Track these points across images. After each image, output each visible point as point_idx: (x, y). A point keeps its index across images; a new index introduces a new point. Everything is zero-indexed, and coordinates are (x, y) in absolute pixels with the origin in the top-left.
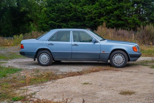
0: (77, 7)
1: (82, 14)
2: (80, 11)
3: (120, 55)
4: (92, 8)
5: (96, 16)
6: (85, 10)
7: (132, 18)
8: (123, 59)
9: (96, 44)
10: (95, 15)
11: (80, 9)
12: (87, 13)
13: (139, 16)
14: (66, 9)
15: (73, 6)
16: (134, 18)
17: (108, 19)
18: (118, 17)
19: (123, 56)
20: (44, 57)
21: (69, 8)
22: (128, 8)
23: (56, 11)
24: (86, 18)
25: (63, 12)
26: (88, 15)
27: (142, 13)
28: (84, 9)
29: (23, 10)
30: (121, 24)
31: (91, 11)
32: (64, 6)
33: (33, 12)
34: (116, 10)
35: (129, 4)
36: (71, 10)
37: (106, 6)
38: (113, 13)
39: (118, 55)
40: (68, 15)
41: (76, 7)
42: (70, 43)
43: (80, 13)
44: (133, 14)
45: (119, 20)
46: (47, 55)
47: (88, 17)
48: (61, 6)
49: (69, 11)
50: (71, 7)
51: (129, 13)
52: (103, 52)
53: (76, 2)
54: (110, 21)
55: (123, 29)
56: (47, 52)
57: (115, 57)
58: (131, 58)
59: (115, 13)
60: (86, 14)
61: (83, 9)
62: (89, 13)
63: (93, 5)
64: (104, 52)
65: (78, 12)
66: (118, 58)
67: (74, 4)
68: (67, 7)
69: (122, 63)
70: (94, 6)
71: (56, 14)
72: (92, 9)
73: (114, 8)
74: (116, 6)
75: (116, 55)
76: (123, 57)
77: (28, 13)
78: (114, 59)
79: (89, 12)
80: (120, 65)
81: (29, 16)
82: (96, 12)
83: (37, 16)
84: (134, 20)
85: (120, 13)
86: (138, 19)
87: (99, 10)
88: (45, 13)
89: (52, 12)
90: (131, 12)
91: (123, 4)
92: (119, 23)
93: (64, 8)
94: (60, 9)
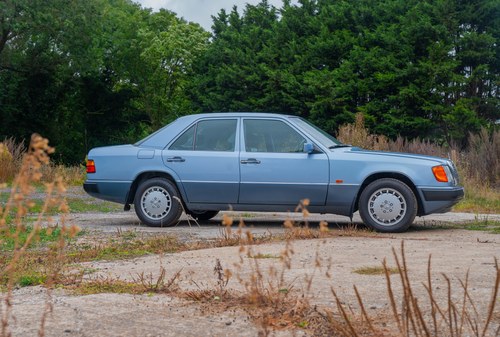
0: (284, 75)
1: (298, 97)
2: (291, 89)
3: (390, 192)
4: (328, 78)
5: (341, 104)
6: (307, 85)
7: (456, 109)
8: (402, 206)
9: (317, 157)
10: (339, 99)
11: (293, 80)
12: (313, 95)
13: (476, 102)
14: (248, 83)
15: (272, 73)
16: (460, 109)
17: (381, 110)
18: (413, 107)
19: (401, 196)
20: (156, 200)
21: (258, 78)
22: (444, 79)
23: (219, 88)
24: (310, 108)
25: (238, 92)
26: (316, 99)
27: (490, 95)
28: (306, 81)
29: (119, 88)
30: (420, 128)
31: (327, 87)
32: (241, 73)
33: (151, 92)
34: (405, 84)
35: (446, 66)
36: (264, 86)
37: (374, 70)
38: (396, 92)
39: (384, 192)
40: (253, 101)
41: (278, 75)
42: (234, 154)
43: (290, 94)
44: (458, 97)
45: (414, 115)
46: (165, 194)
47: (319, 106)
48: (233, 74)
49: (257, 88)
50: (265, 78)
51: (447, 94)
52: (338, 182)
53: (279, 62)
54: (385, 115)
55: (426, 142)
56: (165, 183)
57: (374, 198)
58: (426, 203)
59: (403, 91)
60: (311, 97)
61: (301, 81)
62: (320, 94)
63: (331, 69)
64: (341, 182)
65: (285, 91)
66: (386, 202)
67: (274, 68)
68: (249, 78)
69: (398, 217)
70: (336, 71)
71: (219, 97)
72: (330, 83)
73: (400, 78)
74: (404, 72)
75: (380, 191)
76: (400, 200)
77: (133, 97)
78: (372, 204)
79: (319, 91)
80: (390, 224)
81: (138, 104)
82: (341, 91)
83: (160, 103)
84: (460, 114)
85: (419, 93)
86: (474, 112)
87: (352, 82)
88: (187, 93)
89: (207, 90)
90: (453, 89)
91: (428, 64)
92: (416, 125)
93: (243, 78)
94: (231, 83)
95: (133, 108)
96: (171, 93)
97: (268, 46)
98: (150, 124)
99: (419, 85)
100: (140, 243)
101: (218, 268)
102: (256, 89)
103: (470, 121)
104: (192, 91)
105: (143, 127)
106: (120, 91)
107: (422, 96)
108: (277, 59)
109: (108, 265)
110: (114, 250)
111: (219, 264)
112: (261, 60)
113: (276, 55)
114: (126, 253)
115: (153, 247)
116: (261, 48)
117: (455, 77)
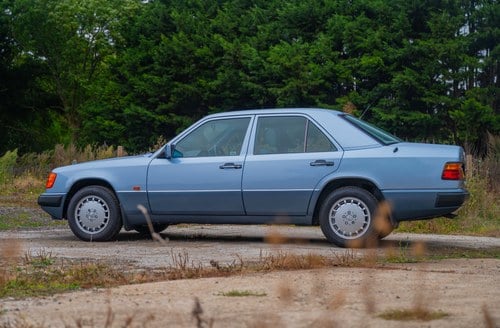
1: (262, 81)
2: (253, 69)
7: (467, 102)
14: (197, 60)
15: (225, 45)
16: (471, 103)
17: (370, 101)
18: (411, 98)
22: (452, 63)
23: (158, 67)
24: (277, 96)
26: (284, 84)
29: (21, 62)
30: (419, 126)
31: (297, 65)
32: (190, 44)
33: (65, 69)
34: (399, 69)
35: (453, 45)
36: (218, 64)
38: (388, 79)
40: (203, 83)
41: (237, 48)
45: (409, 110)
47: (286, 93)
48: (179, 45)
49: (208, 67)
50: (219, 52)
53: (239, 34)
59: (398, 77)
60: (278, 81)
61: (265, 58)
62: (289, 76)
65: (245, 70)
67: (231, 39)
68: (199, 52)
71: (156, 79)
73: (395, 60)
74: (400, 52)
77: (40, 75)
79: (287, 69)
81: (47, 86)
83: (78, 85)
84: (472, 108)
85: (419, 80)
86: (488, 108)
87: (330, 64)
88: (114, 71)
89: (141, 69)
90: (465, 76)
91: (431, 43)
92: (414, 121)
93: (191, 52)
94: (175, 58)
95: (39, 90)
96: (93, 71)
97: (224, 11)
98: (62, 113)
99: (419, 70)
100: (59, 273)
101: (197, 311)
102: (206, 68)
103: (483, 119)
104: (120, 69)
105: (54, 116)
106: (23, 66)
107: (422, 84)
108: (235, 29)
109: (19, 304)
110: (22, 283)
111: (198, 305)
112: (216, 30)
113: (234, 25)
114: (40, 287)
115: (78, 278)
116: (216, 13)
117: (468, 60)
